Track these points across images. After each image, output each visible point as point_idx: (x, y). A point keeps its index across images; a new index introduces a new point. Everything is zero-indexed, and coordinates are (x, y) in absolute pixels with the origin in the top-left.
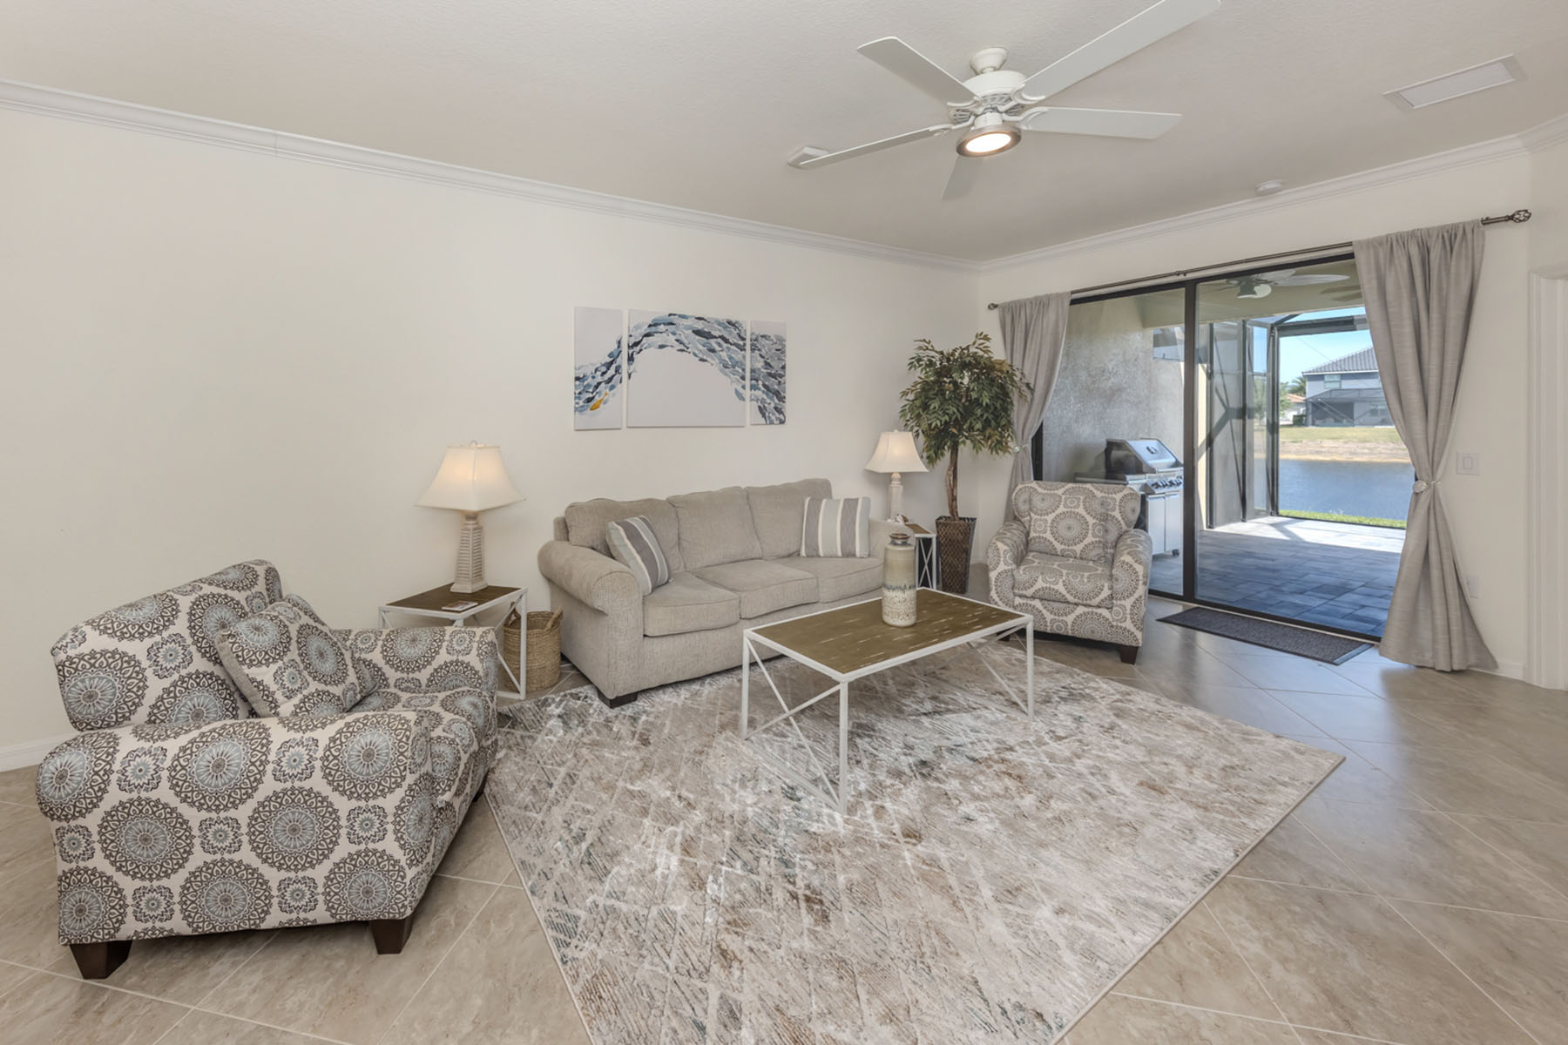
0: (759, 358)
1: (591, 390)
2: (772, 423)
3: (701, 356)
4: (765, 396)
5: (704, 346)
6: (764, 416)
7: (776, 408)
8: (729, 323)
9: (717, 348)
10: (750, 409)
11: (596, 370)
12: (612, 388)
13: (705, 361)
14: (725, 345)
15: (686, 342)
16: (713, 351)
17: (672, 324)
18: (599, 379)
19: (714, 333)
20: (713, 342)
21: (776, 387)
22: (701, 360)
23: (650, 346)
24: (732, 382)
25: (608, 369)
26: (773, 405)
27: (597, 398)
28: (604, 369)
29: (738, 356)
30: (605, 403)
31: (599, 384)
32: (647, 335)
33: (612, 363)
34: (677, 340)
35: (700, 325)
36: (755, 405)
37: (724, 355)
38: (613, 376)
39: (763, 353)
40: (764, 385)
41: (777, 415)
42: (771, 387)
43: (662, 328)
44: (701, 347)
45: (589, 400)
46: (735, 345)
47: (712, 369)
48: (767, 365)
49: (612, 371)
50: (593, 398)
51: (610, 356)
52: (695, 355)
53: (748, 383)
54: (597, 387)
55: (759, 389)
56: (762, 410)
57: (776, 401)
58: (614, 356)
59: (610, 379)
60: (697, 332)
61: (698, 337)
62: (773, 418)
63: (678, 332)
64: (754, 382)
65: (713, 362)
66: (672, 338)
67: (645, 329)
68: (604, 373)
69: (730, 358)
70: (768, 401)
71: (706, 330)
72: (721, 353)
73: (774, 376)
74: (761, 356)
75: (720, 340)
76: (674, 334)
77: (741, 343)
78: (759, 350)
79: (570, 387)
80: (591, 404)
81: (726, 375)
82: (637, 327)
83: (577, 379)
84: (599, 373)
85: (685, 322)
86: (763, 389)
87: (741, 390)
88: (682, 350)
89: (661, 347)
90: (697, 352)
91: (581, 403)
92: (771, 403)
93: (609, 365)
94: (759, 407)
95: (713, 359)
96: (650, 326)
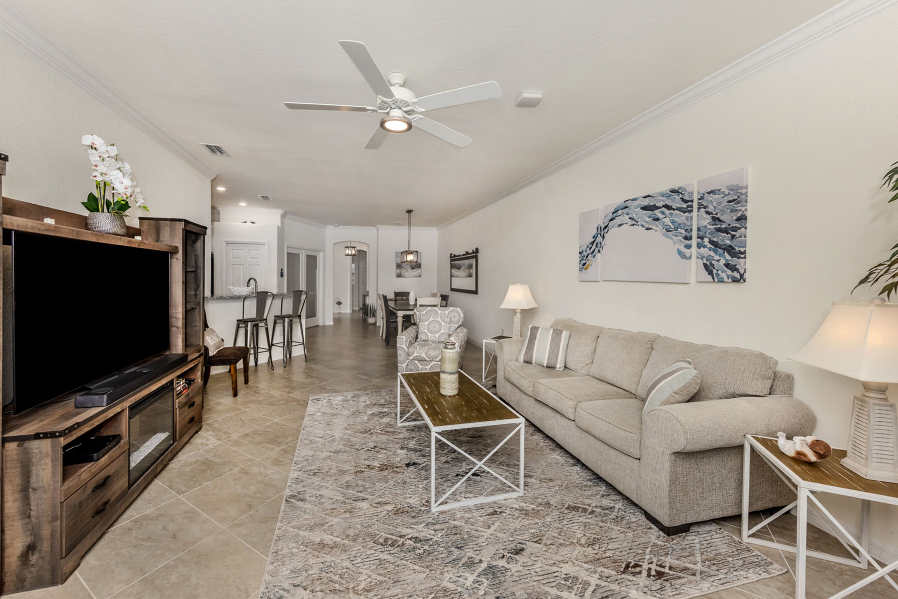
0: (705, 215)
1: (585, 259)
2: (721, 281)
3: (647, 226)
4: (712, 253)
5: (649, 217)
6: (710, 273)
7: (727, 265)
8: (672, 191)
9: (661, 216)
10: (695, 267)
11: (587, 247)
12: (594, 256)
13: (651, 229)
14: (667, 212)
15: (636, 217)
16: (657, 219)
17: (627, 207)
18: (588, 252)
19: (658, 205)
20: (658, 213)
21: (728, 242)
22: (648, 229)
23: (613, 227)
24: (674, 243)
25: (592, 245)
26: (723, 262)
27: (587, 263)
28: (590, 246)
29: (681, 218)
30: (591, 266)
31: (588, 254)
32: (612, 220)
33: (594, 242)
34: (630, 218)
35: (646, 202)
36: (701, 262)
37: (667, 221)
38: (595, 249)
39: (711, 209)
40: (711, 242)
41: (729, 272)
42: (720, 243)
43: (620, 212)
44: (647, 219)
45: (584, 264)
46: (679, 209)
47: (657, 233)
48: (716, 220)
49: (594, 247)
50: (586, 263)
51: (593, 238)
52: (643, 226)
53: (694, 241)
54: (587, 257)
55: (705, 247)
56: (709, 268)
57: (728, 257)
58: (595, 237)
59: (593, 251)
60: (645, 208)
61: (645, 212)
62: (723, 275)
63: (630, 212)
64: (699, 240)
65: (657, 229)
66: (627, 217)
67: (610, 216)
68: (591, 248)
69: (673, 222)
70: (717, 258)
71: (652, 204)
72: (665, 220)
73: (726, 231)
74: (708, 213)
75: (663, 209)
76: (628, 214)
77: (685, 206)
78: (705, 208)
79: (577, 257)
80: (585, 266)
81: (669, 237)
82: (606, 216)
83: (580, 253)
84: (588, 248)
85: (635, 203)
86: (709, 245)
87: (684, 250)
88: (633, 225)
89: (620, 225)
90: (644, 224)
91: (581, 267)
92: (720, 260)
93: (592, 243)
94: (705, 265)
95: (657, 226)
96: (613, 213)
